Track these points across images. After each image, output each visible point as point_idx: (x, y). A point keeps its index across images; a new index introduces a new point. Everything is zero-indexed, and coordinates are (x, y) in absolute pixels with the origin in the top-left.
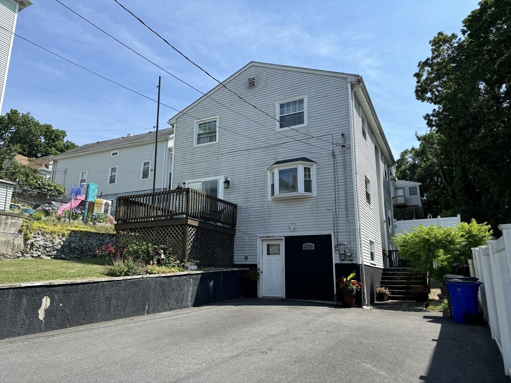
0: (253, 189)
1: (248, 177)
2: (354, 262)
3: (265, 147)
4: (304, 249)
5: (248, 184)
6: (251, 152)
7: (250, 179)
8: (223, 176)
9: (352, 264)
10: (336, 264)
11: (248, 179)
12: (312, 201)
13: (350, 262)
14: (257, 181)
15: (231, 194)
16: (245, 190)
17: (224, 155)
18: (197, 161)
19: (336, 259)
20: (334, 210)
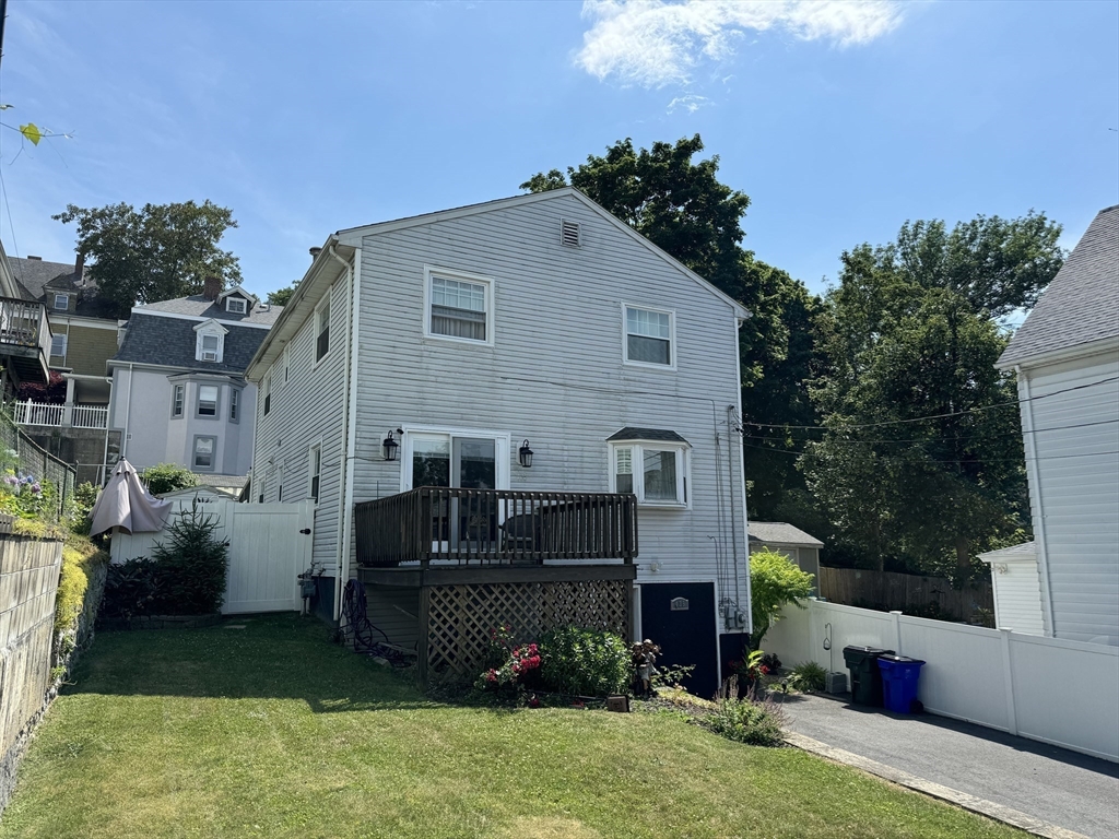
0: (578, 476)
1: (566, 447)
2: (745, 631)
3: (601, 391)
4: (673, 609)
5: (566, 464)
6: (572, 393)
7: (571, 453)
8: (509, 434)
9: (742, 634)
10: (721, 635)
11: (566, 453)
12: (684, 518)
13: (739, 632)
14: (586, 459)
15: (528, 479)
16: (560, 475)
17: (509, 381)
18: (433, 379)
19: (720, 629)
20: (717, 539)
